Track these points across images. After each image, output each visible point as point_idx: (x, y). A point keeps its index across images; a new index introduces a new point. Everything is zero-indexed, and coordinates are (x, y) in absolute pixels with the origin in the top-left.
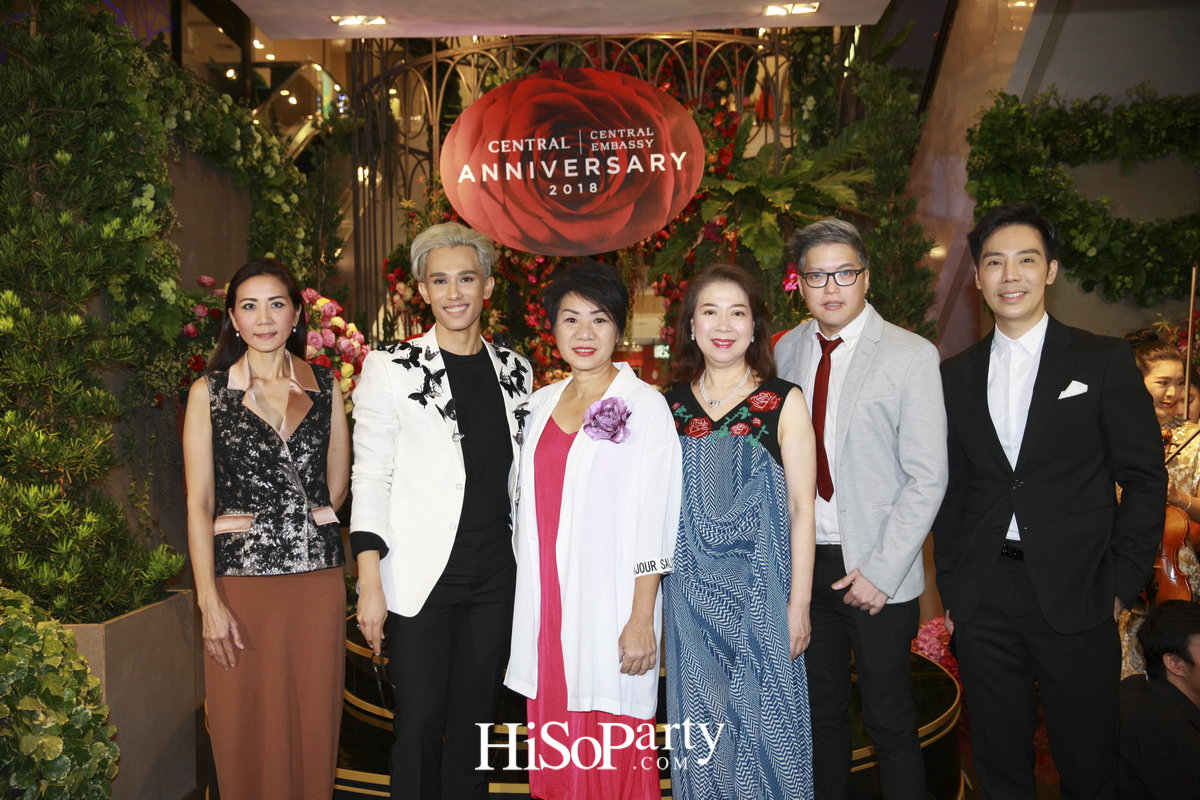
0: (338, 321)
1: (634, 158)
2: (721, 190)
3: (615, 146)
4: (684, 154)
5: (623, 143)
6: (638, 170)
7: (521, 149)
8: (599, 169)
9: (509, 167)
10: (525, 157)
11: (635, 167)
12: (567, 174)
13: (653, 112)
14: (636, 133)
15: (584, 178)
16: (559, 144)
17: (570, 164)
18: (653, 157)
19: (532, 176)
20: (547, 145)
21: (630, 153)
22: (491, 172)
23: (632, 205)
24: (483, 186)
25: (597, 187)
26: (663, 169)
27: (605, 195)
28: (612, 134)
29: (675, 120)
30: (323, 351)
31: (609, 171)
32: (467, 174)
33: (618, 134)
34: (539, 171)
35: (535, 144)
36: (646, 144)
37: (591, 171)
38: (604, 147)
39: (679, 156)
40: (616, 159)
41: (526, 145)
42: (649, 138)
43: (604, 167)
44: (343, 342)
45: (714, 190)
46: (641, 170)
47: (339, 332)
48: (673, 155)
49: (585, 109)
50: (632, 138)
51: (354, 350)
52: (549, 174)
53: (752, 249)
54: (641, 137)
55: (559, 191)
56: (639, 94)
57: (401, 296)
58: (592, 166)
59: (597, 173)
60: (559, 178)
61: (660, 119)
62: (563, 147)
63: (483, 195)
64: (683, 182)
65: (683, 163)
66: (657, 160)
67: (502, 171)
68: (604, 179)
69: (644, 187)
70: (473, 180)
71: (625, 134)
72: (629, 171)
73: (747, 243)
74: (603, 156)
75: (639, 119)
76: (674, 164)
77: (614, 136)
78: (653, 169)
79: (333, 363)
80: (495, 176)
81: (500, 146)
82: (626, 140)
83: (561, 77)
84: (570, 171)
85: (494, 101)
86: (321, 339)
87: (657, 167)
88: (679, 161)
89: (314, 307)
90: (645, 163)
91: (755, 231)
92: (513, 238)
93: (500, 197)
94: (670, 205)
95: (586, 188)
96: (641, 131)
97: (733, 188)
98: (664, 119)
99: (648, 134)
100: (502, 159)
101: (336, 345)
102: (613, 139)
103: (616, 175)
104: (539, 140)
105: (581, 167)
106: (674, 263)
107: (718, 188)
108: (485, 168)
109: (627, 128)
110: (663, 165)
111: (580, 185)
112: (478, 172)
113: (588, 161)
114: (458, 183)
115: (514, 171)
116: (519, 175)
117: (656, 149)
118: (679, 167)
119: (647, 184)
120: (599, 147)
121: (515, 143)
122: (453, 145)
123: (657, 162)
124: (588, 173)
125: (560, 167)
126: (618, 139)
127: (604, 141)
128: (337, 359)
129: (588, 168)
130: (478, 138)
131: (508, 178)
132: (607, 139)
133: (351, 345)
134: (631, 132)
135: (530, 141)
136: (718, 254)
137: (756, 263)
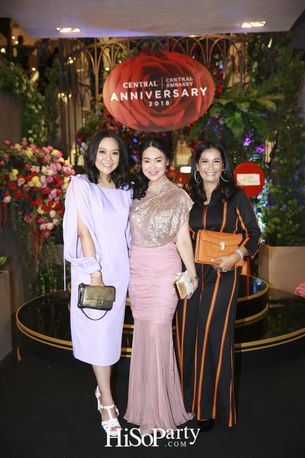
0: (62, 160)
1: (185, 90)
2: (219, 103)
3: (177, 85)
4: (206, 88)
5: (180, 84)
6: (186, 95)
7: (137, 86)
8: (170, 95)
9: (132, 94)
10: (139, 90)
11: (185, 94)
12: (157, 97)
13: (193, 70)
14: (185, 79)
15: (163, 99)
16: (153, 84)
17: (158, 93)
18: (193, 89)
19: (142, 98)
20: (148, 84)
21: (183, 88)
22: (124, 96)
23: (183, 111)
24: (121, 102)
25: (170, 103)
26: (197, 95)
27: (172, 106)
28: (175, 80)
29: (202, 74)
30: (56, 173)
31: (174, 96)
32: (114, 97)
33: (178, 80)
34: (145, 96)
35: (143, 84)
36: (190, 84)
37: (167, 96)
38: (172, 85)
39: (203, 89)
40: (177, 90)
41: (139, 85)
42: (191, 81)
43: (172, 94)
44: (65, 169)
45: (215, 103)
46: (188, 95)
47: (62, 164)
48: (201, 89)
49: (164, 69)
50: (184, 81)
51: (69, 172)
52: (149, 97)
53: (231, 128)
54: (188, 81)
55: (153, 104)
56: (187, 62)
58: (167, 94)
59: (169, 96)
60: (153, 99)
61: (196, 73)
62: (155, 85)
63: (121, 106)
64: (205, 100)
65: (206, 92)
66: (194, 91)
67: (129, 96)
68: (172, 99)
69: (188, 103)
70: (117, 100)
71: (181, 80)
72: (182, 96)
73: (229, 125)
74: (171, 89)
75: (187, 73)
76: (201, 93)
77: (176, 81)
78: (193, 95)
79: (61, 177)
80: (126, 98)
81: (128, 85)
82: (181, 82)
83: (154, 55)
84: (158, 96)
85: (125, 66)
86: (55, 167)
87: (194, 94)
88: (204, 91)
89: (52, 154)
90: (189, 92)
91: (232, 121)
92: (134, 124)
93: (128, 107)
94: (200, 110)
95: (164, 103)
96: (188, 78)
97: (224, 102)
98: (197, 73)
99: (191, 80)
100: (129, 91)
101: (62, 170)
102: (176, 82)
103: (177, 98)
104: (145, 83)
105: (162, 94)
106: (198, 134)
107: (217, 102)
108: (122, 94)
109: (182, 77)
110: (197, 93)
111: (162, 102)
112: (119, 96)
113: (165, 91)
114: (110, 101)
115: (134, 96)
116: (136, 98)
117: (194, 86)
118: (204, 94)
119: (190, 101)
120: (170, 85)
121: (134, 84)
122: (108, 84)
123: (194, 92)
124: (165, 97)
125: (154, 94)
126: (178, 82)
127: (172, 83)
128: (62, 176)
129: (165, 95)
130: (119, 82)
131: (132, 99)
132: (173, 82)
133: (68, 170)
134: (183, 79)
135: (141, 83)
136: (215, 130)
137: (232, 134)
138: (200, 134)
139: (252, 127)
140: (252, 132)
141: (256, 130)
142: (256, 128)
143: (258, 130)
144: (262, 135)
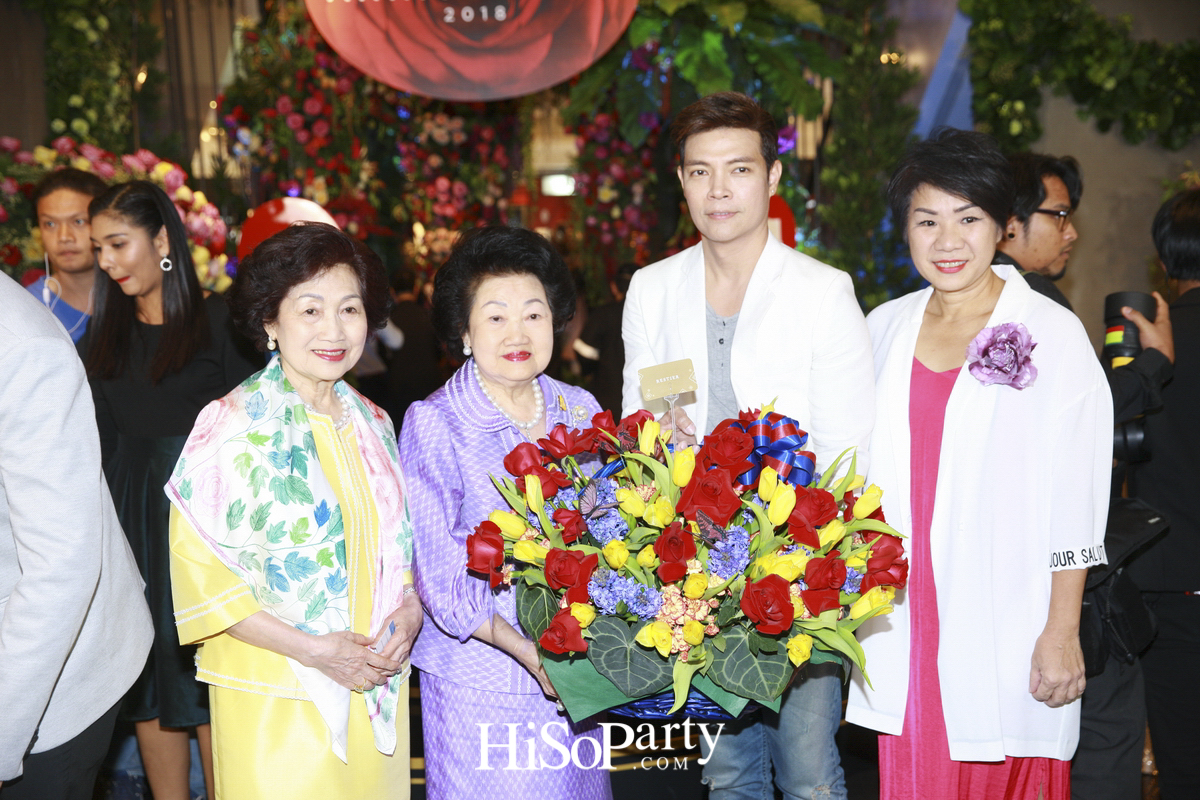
23: (548, 39)
24: (361, 6)
57: (246, 147)
73: (688, 73)
92: (399, 75)
93: (382, 21)
106: (594, 99)
136: (647, 83)
137: (695, 96)
138: (603, 97)
139: (757, 76)
140: (756, 91)
141: (765, 85)
142: (768, 78)
143: (774, 87)
144: (785, 98)
